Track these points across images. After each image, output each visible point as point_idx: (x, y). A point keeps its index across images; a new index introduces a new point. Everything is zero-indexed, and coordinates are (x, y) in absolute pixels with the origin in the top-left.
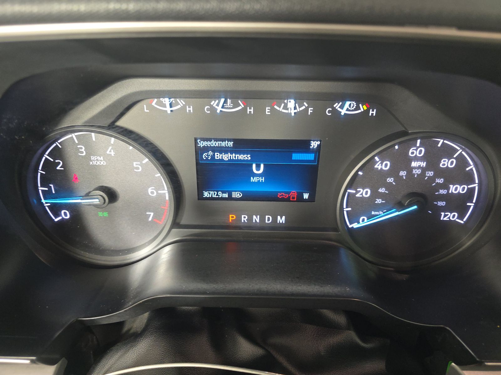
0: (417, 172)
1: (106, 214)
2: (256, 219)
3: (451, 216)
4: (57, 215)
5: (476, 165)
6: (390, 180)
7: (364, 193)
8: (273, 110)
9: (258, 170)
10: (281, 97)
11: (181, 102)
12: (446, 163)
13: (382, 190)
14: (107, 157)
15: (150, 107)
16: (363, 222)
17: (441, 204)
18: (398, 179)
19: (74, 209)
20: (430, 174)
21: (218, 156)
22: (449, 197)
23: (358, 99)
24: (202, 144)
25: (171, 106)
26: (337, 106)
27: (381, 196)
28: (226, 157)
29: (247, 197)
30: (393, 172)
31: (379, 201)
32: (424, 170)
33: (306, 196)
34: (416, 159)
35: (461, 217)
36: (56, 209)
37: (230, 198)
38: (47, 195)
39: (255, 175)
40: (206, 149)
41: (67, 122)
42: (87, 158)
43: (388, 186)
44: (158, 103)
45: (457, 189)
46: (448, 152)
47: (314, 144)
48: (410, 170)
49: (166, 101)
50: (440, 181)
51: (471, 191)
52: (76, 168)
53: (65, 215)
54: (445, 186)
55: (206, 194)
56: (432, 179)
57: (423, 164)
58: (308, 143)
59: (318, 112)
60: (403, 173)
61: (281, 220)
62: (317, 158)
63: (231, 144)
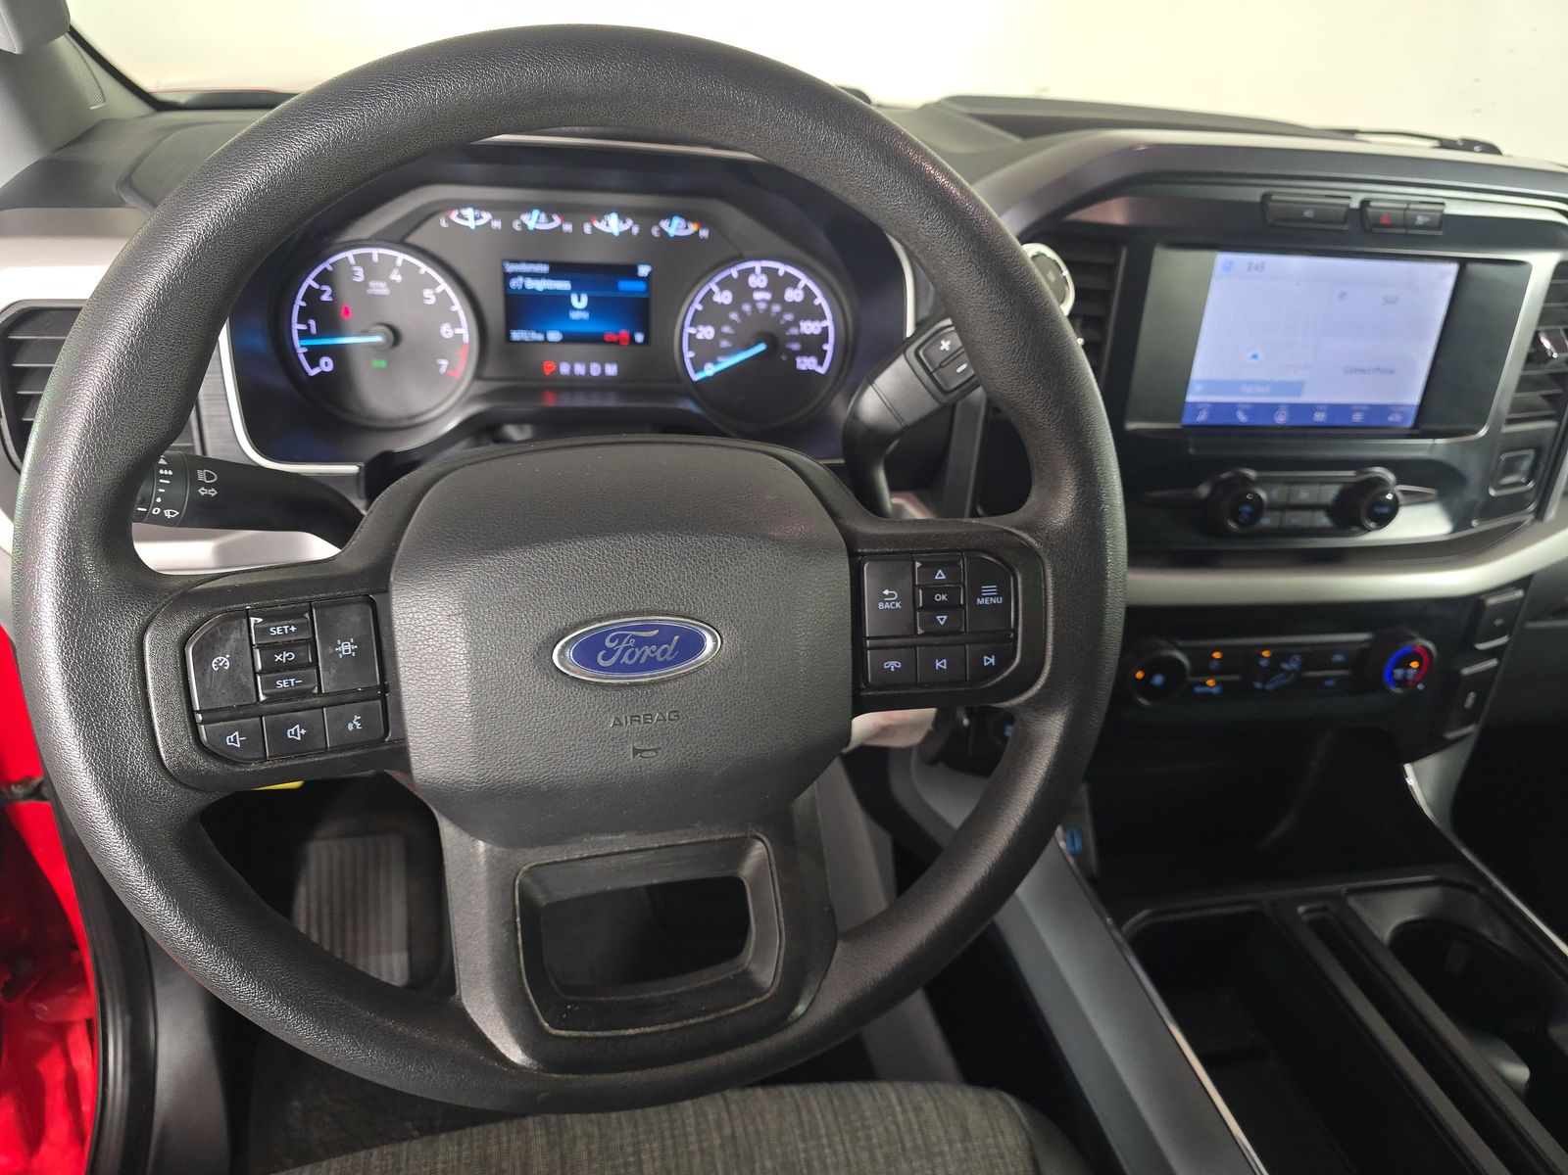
0: (762, 306)
1: (383, 363)
2: (580, 369)
3: (806, 363)
4: (314, 364)
5: (826, 297)
6: (734, 316)
7: (706, 332)
8: (594, 228)
9: (579, 302)
10: (601, 212)
11: (487, 216)
12: (793, 295)
13: (726, 329)
14: (391, 284)
15: (449, 221)
16: (710, 370)
17: (796, 346)
18: (742, 314)
19: (339, 354)
20: (776, 308)
21: (530, 284)
22: (803, 338)
23: (688, 217)
24: (511, 268)
25: (476, 219)
26: (664, 224)
27: (726, 336)
28: (541, 285)
29: (569, 339)
30: (735, 305)
31: (724, 344)
32: (770, 303)
33: (639, 338)
34: (758, 289)
35: (821, 363)
36: (314, 356)
37: (546, 341)
38: (303, 334)
39: (575, 309)
40: (515, 275)
41: (351, 235)
42: (365, 284)
43: (732, 323)
44: (460, 216)
45: (809, 327)
46: (793, 282)
47: (644, 270)
48: (753, 303)
49: (469, 212)
50: (789, 317)
51: (825, 330)
52: (348, 299)
53: (326, 364)
54: (796, 323)
55: (516, 335)
56: (780, 315)
57: (767, 296)
58: (635, 269)
59: (645, 231)
60: (747, 308)
61: (611, 370)
62: (649, 289)
63: (545, 268)
